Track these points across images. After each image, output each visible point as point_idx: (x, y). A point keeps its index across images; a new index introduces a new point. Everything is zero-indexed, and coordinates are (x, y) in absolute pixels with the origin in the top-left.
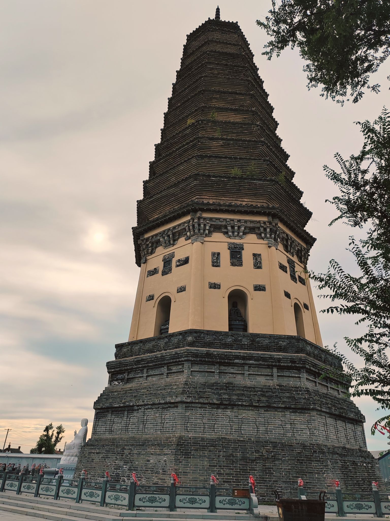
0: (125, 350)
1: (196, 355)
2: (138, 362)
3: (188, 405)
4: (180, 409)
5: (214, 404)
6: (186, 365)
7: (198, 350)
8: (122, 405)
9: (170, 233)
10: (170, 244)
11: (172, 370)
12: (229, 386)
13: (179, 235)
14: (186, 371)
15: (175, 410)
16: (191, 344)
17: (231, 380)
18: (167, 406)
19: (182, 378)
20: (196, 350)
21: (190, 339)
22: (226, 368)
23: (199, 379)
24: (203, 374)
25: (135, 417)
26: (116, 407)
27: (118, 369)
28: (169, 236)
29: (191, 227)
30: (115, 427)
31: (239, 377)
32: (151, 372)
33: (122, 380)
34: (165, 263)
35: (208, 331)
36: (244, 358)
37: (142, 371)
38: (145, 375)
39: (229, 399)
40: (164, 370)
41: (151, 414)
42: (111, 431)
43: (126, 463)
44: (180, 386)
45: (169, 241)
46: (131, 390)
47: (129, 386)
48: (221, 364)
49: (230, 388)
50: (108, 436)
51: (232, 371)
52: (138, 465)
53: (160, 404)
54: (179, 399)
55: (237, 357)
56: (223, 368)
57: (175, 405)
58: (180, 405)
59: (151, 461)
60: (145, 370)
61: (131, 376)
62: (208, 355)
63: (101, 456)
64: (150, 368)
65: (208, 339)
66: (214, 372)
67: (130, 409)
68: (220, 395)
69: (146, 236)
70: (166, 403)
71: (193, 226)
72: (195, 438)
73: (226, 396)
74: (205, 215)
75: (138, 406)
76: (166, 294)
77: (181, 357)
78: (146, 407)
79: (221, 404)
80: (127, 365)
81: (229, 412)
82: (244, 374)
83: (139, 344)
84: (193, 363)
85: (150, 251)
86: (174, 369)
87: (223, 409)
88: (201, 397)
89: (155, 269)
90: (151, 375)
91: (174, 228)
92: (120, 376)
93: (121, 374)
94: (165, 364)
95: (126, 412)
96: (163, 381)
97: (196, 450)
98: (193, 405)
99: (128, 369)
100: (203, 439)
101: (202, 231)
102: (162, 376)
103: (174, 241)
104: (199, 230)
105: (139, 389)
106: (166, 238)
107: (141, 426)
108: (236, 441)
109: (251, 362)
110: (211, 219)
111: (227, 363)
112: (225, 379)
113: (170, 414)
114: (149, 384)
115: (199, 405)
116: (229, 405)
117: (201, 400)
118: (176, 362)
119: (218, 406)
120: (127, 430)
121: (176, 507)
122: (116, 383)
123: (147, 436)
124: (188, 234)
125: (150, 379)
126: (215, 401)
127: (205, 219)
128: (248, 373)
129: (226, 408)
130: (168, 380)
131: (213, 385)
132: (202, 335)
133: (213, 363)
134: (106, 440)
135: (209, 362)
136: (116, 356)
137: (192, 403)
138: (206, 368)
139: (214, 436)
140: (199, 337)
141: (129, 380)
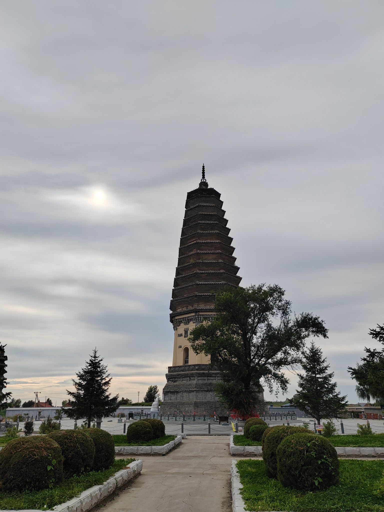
0: (172, 369)
1: (199, 374)
2: (178, 375)
3: (197, 391)
4: (195, 393)
5: (206, 391)
6: (196, 377)
7: (200, 372)
8: (174, 391)
9: (186, 319)
10: (187, 324)
11: (191, 379)
12: (210, 384)
13: (190, 320)
14: (196, 380)
15: (193, 393)
16: (197, 370)
17: (212, 382)
18: (190, 392)
19: (195, 382)
20: (199, 372)
21: (197, 368)
22: (210, 377)
23: (201, 382)
24: (202, 380)
25: (179, 395)
26: (172, 391)
27: (171, 377)
28: (186, 320)
29: (195, 319)
30: (172, 398)
31: (214, 380)
32: (183, 379)
33: (172, 381)
34: (185, 332)
35: (203, 364)
36: (216, 374)
37: (180, 378)
38: (181, 380)
39: (211, 389)
40: (188, 378)
41: (185, 394)
42: (171, 400)
43: (178, 410)
44: (194, 385)
45: (186, 323)
46: (176, 385)
47: (175, 384)
48: (208, 376)
49: (211, 385)
50: (169, 401)
51: (212, 378)
52: (182, 410)
53: (188, 391)
54: (194, 390)
55: (213, 374)
56: (209, 377)
57: (193, 391)
58: (194, 391)
59: (187, 409)
60: (181, 378)
61: (176, 380)
62: (203, 373)
63: (169, 408)
64: (183, 378)
65: (203, 367)
66: (205, 379)
67: (177, 392)
68: (208, 388)
69: (176, 318)
70: (190, 391)
71: (196, 318)
72: (200, 402)
73: (210, 388)
74: (200, 313)
75: (180, 391)
76: (187, 346)
77: (194, 375)
78: (183, 392)
79: (208, 390)
80: (174, 376)
81: (211, 393)
82: (216, 379)
83: (178, 368)
84: (198, 377)
85: (178, 325)
86: (192, 378)
87: (209, 392)
88: (201, 389)
89: (181, 334)
90: (184, 380)
91: (188, 317)
92: (171, 380)
93: (172, 379)
94: (188, 376)
95: (176, 393)
96: (188, 382)
97: (200, 405)
98: (199, 391)
99: (174, 377)
100: (202, 402)
101: (199, 321)
102: (187, 381)
103: (188, 322)
104: (198, 320)
105: (180, 385)
106: (185, 321)
107: (182, 398)
108: (213, 402)
109: (218, 375)
110: (203, 315)
111: (210, 376)
112: (210, 382)
113: (191, 394)
114: (183, 383)
115: (201, 391)
116: (211, 391)
117: (201, 390)
118: (192, 376)
119: (207, 391)
120: (177, 399)
121: (195, 420)
122: (170, 382)
123: (184, 401)
124: (194, 321)
125: (183, 381)
126: (206, 390)
127: (200, 315)
128: (217, 379)
129: (210, 392)
130: (190, 382)
131: (205, 384)
132: (201, 366)
133: (205, 376)
134: (169, 402)
135: (204, 376)
136: (169, 371)
137: (198, 390)
138: (202, 378)
139: (206, 401)
140: (200, 367)
141: (175, 381)
